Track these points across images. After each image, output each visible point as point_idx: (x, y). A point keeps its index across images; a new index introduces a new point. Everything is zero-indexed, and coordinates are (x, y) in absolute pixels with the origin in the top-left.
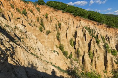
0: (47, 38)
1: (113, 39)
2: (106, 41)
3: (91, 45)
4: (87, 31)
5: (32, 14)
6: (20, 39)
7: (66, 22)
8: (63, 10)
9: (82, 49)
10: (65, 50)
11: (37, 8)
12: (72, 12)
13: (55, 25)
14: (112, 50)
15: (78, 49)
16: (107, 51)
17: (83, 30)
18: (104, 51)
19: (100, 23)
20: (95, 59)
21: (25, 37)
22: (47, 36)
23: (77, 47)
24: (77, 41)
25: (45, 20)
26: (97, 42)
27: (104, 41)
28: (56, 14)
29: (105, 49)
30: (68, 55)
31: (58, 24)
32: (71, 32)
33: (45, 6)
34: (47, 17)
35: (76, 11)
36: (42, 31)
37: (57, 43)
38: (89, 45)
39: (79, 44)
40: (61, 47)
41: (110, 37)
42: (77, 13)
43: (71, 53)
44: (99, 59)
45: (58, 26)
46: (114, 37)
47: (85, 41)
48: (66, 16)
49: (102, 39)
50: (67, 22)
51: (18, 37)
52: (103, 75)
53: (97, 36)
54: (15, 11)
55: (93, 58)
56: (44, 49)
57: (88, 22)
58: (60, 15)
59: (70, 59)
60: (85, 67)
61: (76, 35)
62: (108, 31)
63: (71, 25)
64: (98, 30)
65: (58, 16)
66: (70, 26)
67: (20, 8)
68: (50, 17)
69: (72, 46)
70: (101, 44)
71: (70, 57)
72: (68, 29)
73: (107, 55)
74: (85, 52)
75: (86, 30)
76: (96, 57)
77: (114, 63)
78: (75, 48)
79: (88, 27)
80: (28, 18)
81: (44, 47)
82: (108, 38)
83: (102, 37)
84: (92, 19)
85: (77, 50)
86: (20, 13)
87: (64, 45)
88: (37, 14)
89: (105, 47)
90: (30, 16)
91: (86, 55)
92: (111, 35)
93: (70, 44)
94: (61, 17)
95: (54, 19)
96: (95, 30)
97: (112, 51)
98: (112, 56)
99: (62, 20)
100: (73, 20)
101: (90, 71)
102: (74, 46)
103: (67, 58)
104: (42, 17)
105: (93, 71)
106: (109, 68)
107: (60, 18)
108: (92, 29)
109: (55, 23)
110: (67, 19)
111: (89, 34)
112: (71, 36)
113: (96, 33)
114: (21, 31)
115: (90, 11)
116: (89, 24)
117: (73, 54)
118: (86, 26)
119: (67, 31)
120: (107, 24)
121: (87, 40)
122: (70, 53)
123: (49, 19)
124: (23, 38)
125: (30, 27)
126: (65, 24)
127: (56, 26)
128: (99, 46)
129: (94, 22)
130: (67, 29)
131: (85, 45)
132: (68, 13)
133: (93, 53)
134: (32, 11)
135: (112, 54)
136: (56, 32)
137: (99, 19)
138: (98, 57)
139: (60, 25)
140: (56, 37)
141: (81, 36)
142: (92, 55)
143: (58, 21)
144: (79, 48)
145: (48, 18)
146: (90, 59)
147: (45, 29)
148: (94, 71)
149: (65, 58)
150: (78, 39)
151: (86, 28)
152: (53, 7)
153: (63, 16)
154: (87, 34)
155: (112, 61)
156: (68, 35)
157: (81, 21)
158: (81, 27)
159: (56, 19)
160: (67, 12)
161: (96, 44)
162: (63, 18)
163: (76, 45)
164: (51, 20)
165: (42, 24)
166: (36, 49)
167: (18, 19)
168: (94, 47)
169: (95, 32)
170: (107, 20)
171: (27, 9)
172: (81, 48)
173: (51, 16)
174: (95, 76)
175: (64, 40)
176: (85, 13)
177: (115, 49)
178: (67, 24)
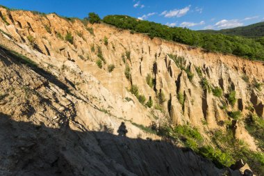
0: (112, 77)
1: (214, 70)
2: (204, 75)
3: (181, 82)
4: (172, 61)
5: (81, 39)
6: (73, 86)
7: (137, 49)
8: (131, 29)
9: (167, 91)
10: (140, 94)
11: (88, 29)
12: (146, 32)
13: (121, 55)
14: (214, 88)
15: (160, 90)
16: (206, 90)
17: (166, 60)
18: (202, 90)
19: (193, 47)
20: (188, 104)
21: (81, 81)
22: (110, 74)
23: (158, 88)
24: (157, 78)
25: (103, 48)
26: (190, 77)
27: (200, 75)
28: (121, 37)
29: (202, 87)
30: (146, 102)
31: (125, 54)
32: (148, 65)
33: (101, 25)
34: (106, 44)
35: (152, 29)
36: (101, 67)
37: (127, 83)
38: (178, 83)
39: (161, 82)
40: (134, 90)
41: (209, 68)
42: (154, 32)
43: (150, 98)
44: (194, 103)
45: (126, 57)
46: (215, 67)
47: (170, 77)
48: (138, 38)
49: (197, 71)
50: (140, 48)
51: (71, 83)
52: (203, 128)
53: (189, 67)
54: (54, 36)
55: (185, 104)
56: (111, 98)
57: (173, 46)
58: (127, 38)
59: (150, 107)
60: (173, 118)
61: (155, 69)
62: (205, 58)
63: (146, 53)
65: (124, 40)
66: (146, 55)
67: (61, 32)
68: (112, 42)
69: (151, 87)
70: (196, 79)
71: (149, 105)
72: (142, 60)
73: (206, 97)
74: (172, 95)
75: (170, 59)
76: (190, 101)
77: (218, 108)
78: (155, 90)
79: (174, 54)
80: (76, 47)
82: (207, 70)
83: (196, 69)
84: (179, 41)
85: (159, 92)
86: (63, 39)
87: (138, 86)
88: (90, 39)
89: (203, 83)
90: (79, 43)
91: (174, 99)
92: (211, 64)
93: (147, 84)
94: (130, 42)
95: (119, 45)
96: (186, 59)
97: (213, 90)
98: (214, 97)
99: (130, 46)
100: (149, 45)
101: (181, 123)
102: (153, 87)
103: (145, 106)
104: (99, 44)
105: (186, 122)
106: (211, 117)
107: (128, 43)
108: (180, 57)
109: (120, 52)
110: (139, 44)
111: (175, 66)
112: (147, 71)
113: (187, 64)
114: (73, 72)
115: (175, 28)
116: (175, 50)
117: (152, 99)
118: (170, 53)
119: (140, 63)
120: (203, 47)
121: (173, 76)
122: (148, 98)
123: (111, 46)
124: (78, 84)
125: (82, 61)
127: (123, 56)
128: (193, 84)
129: (182, 45)
130: (140, 60)
131: (171, 83)
132: (141, 34)
133: (185, 95)
134: (81, 35)
135: (214, 95)
136: (124, 66)
137: (191, 39)
138: (192, 102)
139: (129, 55)
140: (124, 75)
141: (164, 70)
142: (182, 98)
143: (125, 48)
144: (162, 89)
145: (109, 44)
146: (180, 106)
147: (105, 63)
148: (188, 123)
149: (142, 106)
150: (160, 75)
151: (171, 56)
152: (114, 25)
154: (174, 66)
155: (214, 105)
156: (142, 69)
157: (162, 46)
158: (162, 56)
159: (122, 45)
160: (138, 32)
161: (188, 80)
162: (132, 42)
163: (157, 84)
164: (114, 48)
165: (100, 55)
166: (100, 99)
167: (61, 50)
168: (185, 86)
169: (186, 61)
170: (203, 40)
171: (72, 31)
173: (113, 40)
174: (190, 131)
175: (137, 78)
176: (167, 32)
177: (218, 86)
178: (139, 53)
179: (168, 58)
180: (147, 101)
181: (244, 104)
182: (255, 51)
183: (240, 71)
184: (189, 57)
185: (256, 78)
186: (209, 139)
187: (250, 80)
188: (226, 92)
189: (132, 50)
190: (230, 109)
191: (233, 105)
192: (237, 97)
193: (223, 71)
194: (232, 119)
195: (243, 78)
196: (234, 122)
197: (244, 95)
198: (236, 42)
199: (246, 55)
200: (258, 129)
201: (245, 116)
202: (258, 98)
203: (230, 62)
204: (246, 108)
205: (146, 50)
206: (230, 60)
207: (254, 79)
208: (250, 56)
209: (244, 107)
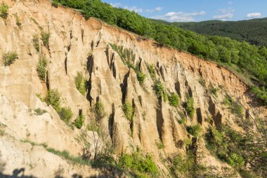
0: (9, 75)
1: (169, 70)
2: (157, 77)
3: (128, 86)
4: (116, 54)
7: (63, 32)
9: (107, 99)
10: (62, 105)
12: (78, 8)
13: (32, 38)
14: (170, 95)
15: (98, 99)
16: (161, 97)
19: (143, 37)
20: (138, 119)
23: (94, 94)
24: (93, 78)
26: (140, 79)
27: (153, 77)
28: (35, 9)
29: (156, 93)
30: (73, 120)
31: (40, 37)
32: (79, 58)
34: (4, 15)
35: (88, 4)
37: (39, 86)
38: (124, 88)
39: (99, 86)
40: (52, 100)
41: (163, 68)
42: (91, 9)
43: (80, 112)
44: (146, 117)
45: (41, 42)
46: (170, 66)
47: (113, 77)
48: (64, 15)
49: (150, 71)
50: (67, 30)
52: (158, 155)
53: (139, 65)
55: (134, 119)
57: (117, 33)
58: (46, 11)
59: (79, 128)
61: (90, 65)
62: (159, 54)
63: (77, 39)
64: (140, 52)
65: (40, 14)
66: (75, 42)
68: (15, 15)
69: (83, 93)
70: (149, 82)
71: (78, 124)
72: (69, 49)
73: (161, 107)
74: (115, 106)
75: (113, 51)
76: (140, 114)
77: (176, 123)
78: (89, 98)
79: (119, 44)
81: (7, 101)
82: (161, 70)
83: (148, 68)
84: (126, 27)
85: (95, 102)
87: (59, 91)
89: (157, 89)
91: (119, 111)
92: (166, 62)
93: (76, 89)
94: (49, 18)
95: (29, 21)
96: (134, 52)
97: (169, 97)
98: (170, 107)
99: (50, 24)
100: (83, 27)
101: (129, 151)
102: (86, 94)
103: (70, 126)
105: (135, 150)
106: (168, 136)
107: (46, 20)
108: (127, 50)
109: (30, 32)
110: (65, 24)
111: (121, 61)
112: (77, 67)
113: (137, 59)
115: (120, 9)
116: (120, 39)
117: (84, 113)
118: (113, 43)
119: (66, 54)
120: (156, 39)
121: (117, 77)
122: (77, 113)
123: (13, 21)
126: (61, 35)
127: (35, 40)
128: (144, 89)
129: (130, 33)
130: (66, 49)
131: (114, 87)
132: (70, 10)
133: (134, 105)
135: (170, 104)
136: (36, 57)
137: (141, 27)
138: (144, 115)
139: (47, 39)
140: (34, 72)
141: (104, 66)
142: (129, 110)
143: (41, 28)
144: (101, 97)
145: (9, 17)
146: (127, 122)
149: (66, 127)
150: (98, 75)
151: (114, 47)
153: (55, 16)
154: (118, 62)
155: (171, 118)
156: (69, 64)
157: (102, 31)
158: (101, 45)
159: (35, 22)
160: (64, 5)
161: (137, 83)
162: (54, 19)
163: (93, 89)
164: (19, 24)
168: (134, 92)
169: (135, 55)
170: (155, 30)
172: (105, 96)
173: (18, 12)
174: (141, 162)
175: (59, 78)
176: (109, 13)
177: (174, 91)
178: (65, 38)
179: (111, 50)
180: (75, 117)
181: (204, 115)
182: (209, 50)
183: (196, 72)
184: (139, 50)
185: (212, 82)
186: (166, 170)
187: (207, 84)
188: (183, 99)
189: (53, 31)
190: (189, 123)
191: (191, 118)
192: (196, 106)
193: (179, 72)
194: (191, 136)
195: (199, 82)
196: (194, 140)
197: (202, 103)
198: (191, 38)
199: (201, 53)
200: (218, 146)
201: (205, 131)
202: (216, 107)
203: (185, 61)
204: (206, 120)
205: (77, 34)
206: (185, 59)
207: (210, 83)
208: (205, 56)
209: (203, 119)
